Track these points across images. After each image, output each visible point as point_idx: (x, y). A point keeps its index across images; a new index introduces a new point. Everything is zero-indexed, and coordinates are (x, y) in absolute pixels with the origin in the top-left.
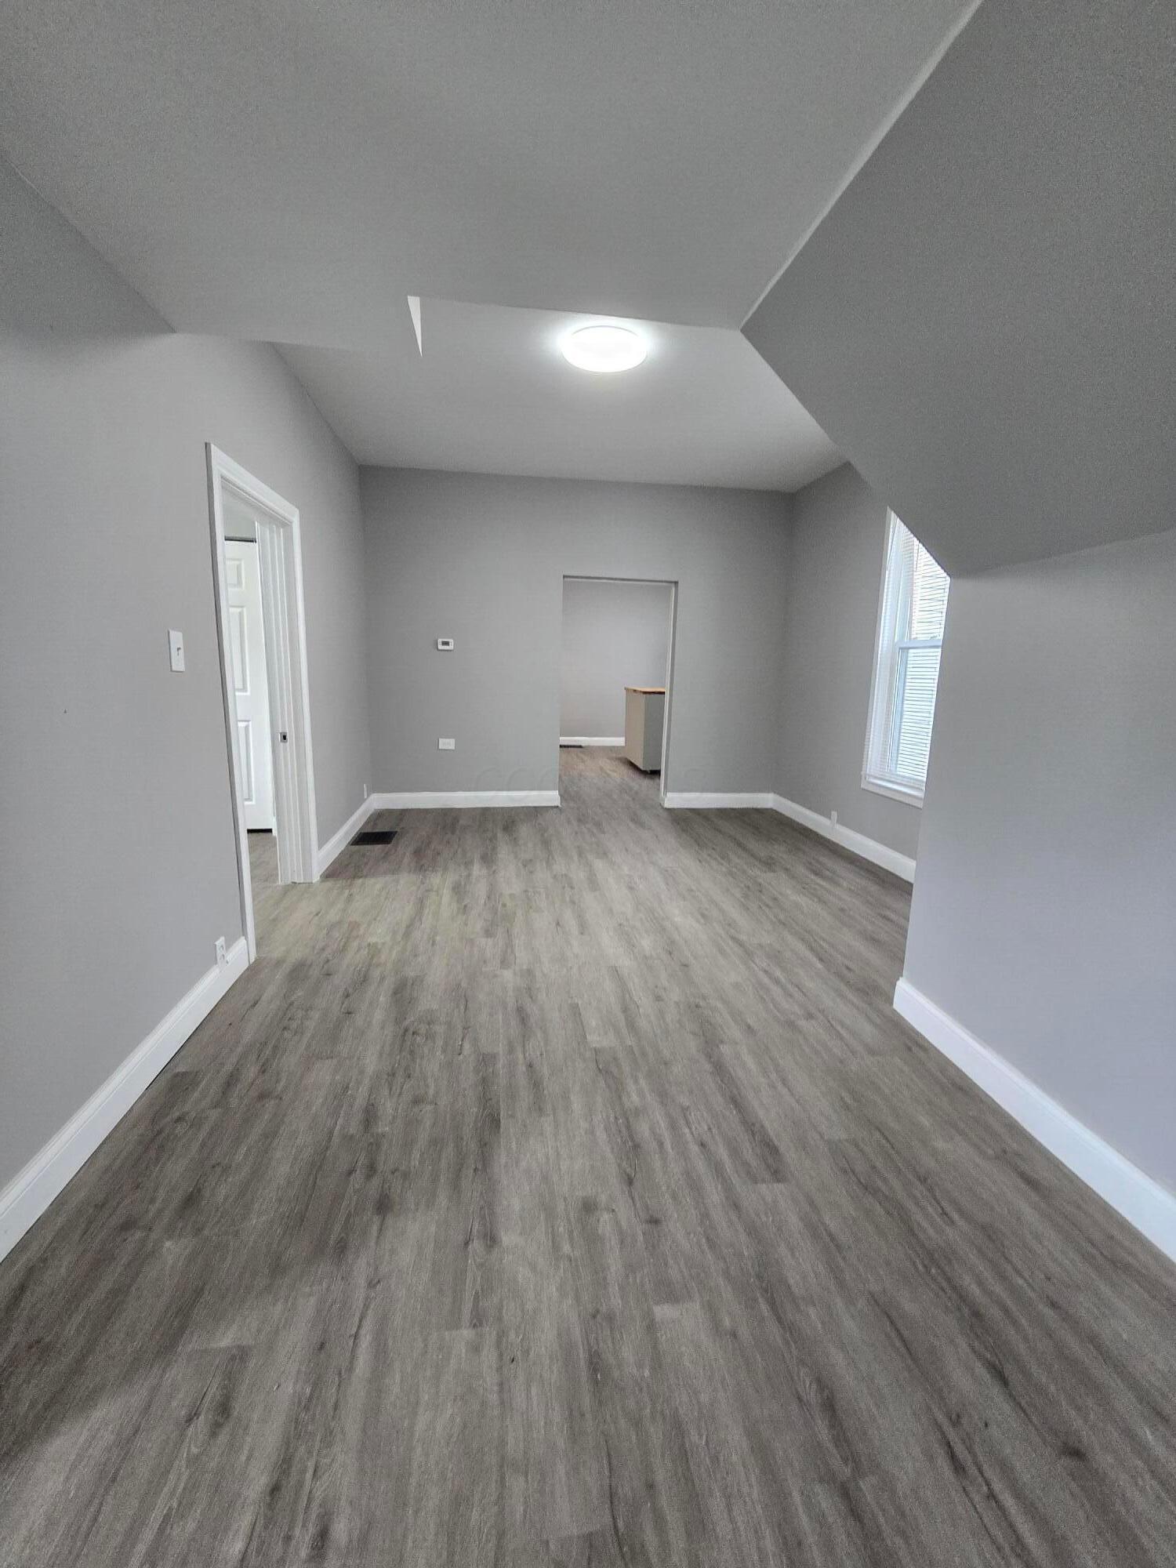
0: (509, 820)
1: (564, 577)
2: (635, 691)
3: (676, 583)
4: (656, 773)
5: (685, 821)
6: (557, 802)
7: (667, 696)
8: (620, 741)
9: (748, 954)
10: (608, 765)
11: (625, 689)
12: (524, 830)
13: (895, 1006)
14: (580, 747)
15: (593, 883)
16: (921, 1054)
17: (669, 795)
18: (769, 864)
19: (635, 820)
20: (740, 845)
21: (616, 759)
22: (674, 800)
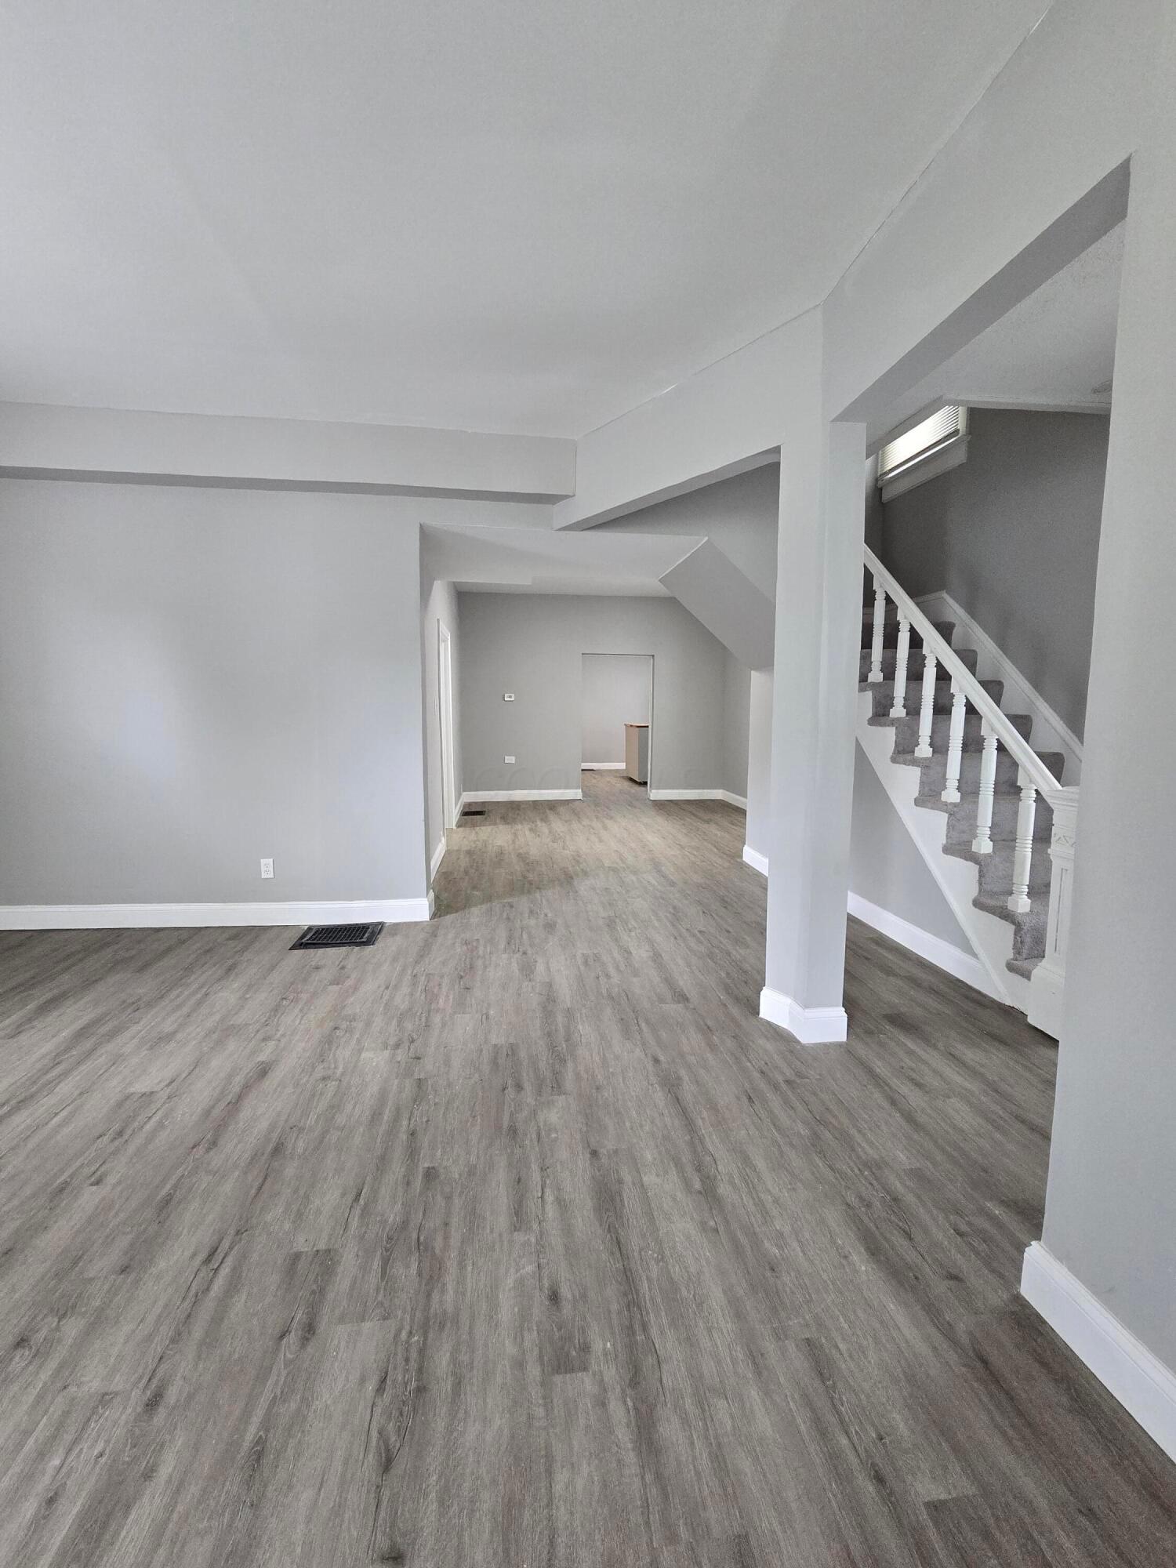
0: (553, 805)
1: (583, 654)
2: (631, 726)
3: (653, 656)
4: (646, 783)
5: (662, 806)
6: (580, 797)
7: (650, 727)
8: (622, 766)
9: (682, 847)
10: (613, 781)
11: (625, 725)
12: (562, 809)
13: (744, 859)
14: (592, 770)
15: (605, 828)
16: (747, 870)
17: (653, 791)
18: (708, 822)
19: (631, 805)
20: (693, 814)
21: (620, 777)
22: (656, 794)
